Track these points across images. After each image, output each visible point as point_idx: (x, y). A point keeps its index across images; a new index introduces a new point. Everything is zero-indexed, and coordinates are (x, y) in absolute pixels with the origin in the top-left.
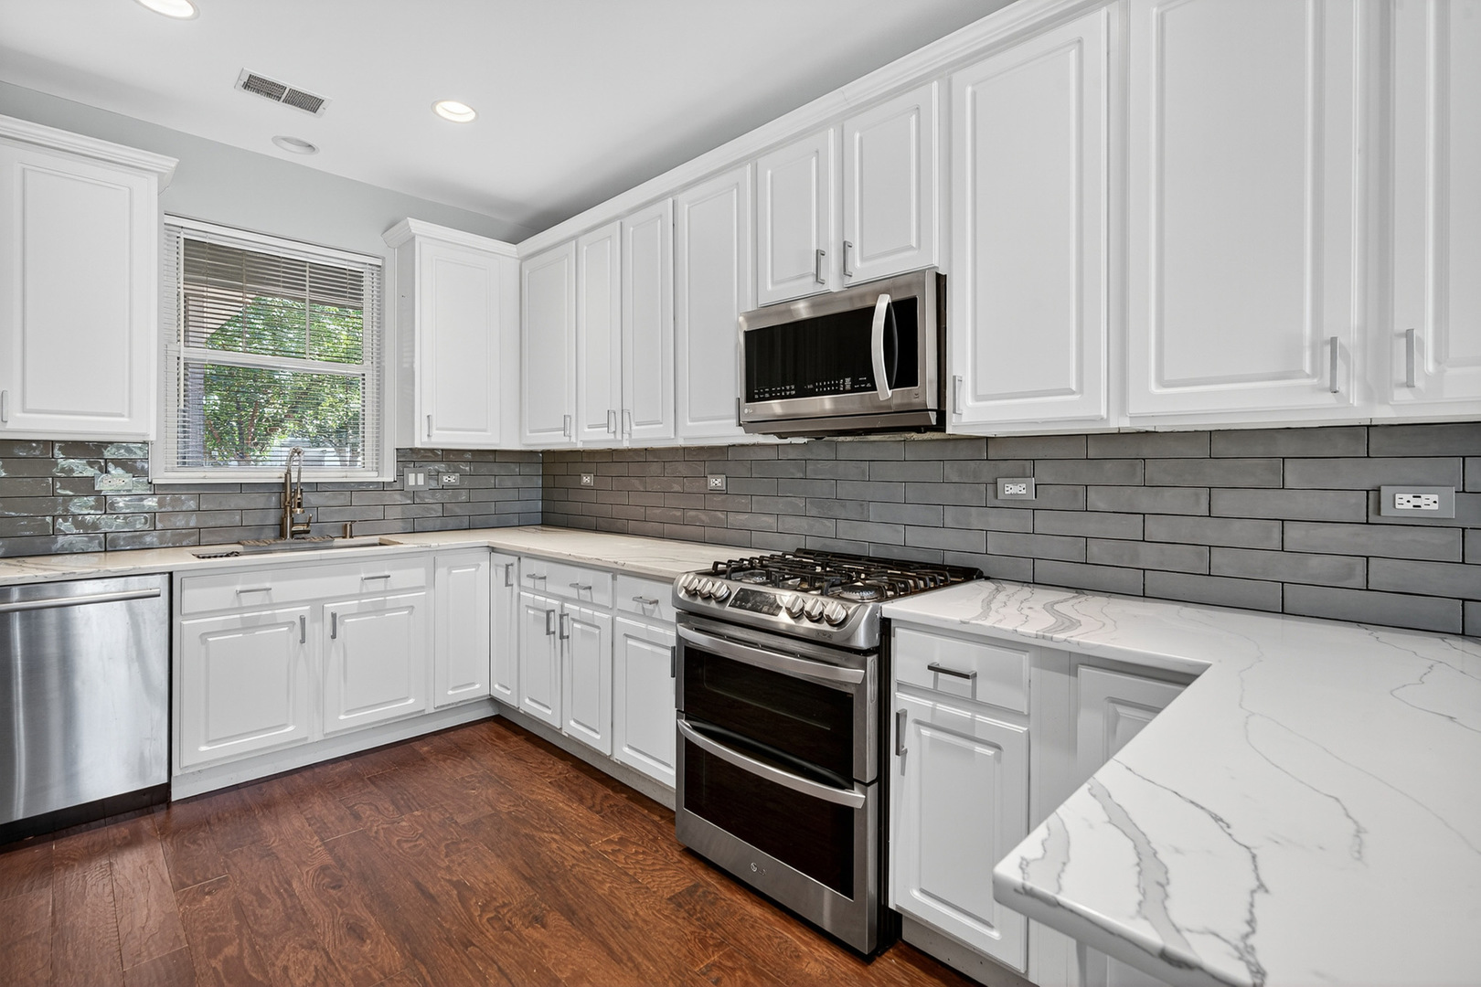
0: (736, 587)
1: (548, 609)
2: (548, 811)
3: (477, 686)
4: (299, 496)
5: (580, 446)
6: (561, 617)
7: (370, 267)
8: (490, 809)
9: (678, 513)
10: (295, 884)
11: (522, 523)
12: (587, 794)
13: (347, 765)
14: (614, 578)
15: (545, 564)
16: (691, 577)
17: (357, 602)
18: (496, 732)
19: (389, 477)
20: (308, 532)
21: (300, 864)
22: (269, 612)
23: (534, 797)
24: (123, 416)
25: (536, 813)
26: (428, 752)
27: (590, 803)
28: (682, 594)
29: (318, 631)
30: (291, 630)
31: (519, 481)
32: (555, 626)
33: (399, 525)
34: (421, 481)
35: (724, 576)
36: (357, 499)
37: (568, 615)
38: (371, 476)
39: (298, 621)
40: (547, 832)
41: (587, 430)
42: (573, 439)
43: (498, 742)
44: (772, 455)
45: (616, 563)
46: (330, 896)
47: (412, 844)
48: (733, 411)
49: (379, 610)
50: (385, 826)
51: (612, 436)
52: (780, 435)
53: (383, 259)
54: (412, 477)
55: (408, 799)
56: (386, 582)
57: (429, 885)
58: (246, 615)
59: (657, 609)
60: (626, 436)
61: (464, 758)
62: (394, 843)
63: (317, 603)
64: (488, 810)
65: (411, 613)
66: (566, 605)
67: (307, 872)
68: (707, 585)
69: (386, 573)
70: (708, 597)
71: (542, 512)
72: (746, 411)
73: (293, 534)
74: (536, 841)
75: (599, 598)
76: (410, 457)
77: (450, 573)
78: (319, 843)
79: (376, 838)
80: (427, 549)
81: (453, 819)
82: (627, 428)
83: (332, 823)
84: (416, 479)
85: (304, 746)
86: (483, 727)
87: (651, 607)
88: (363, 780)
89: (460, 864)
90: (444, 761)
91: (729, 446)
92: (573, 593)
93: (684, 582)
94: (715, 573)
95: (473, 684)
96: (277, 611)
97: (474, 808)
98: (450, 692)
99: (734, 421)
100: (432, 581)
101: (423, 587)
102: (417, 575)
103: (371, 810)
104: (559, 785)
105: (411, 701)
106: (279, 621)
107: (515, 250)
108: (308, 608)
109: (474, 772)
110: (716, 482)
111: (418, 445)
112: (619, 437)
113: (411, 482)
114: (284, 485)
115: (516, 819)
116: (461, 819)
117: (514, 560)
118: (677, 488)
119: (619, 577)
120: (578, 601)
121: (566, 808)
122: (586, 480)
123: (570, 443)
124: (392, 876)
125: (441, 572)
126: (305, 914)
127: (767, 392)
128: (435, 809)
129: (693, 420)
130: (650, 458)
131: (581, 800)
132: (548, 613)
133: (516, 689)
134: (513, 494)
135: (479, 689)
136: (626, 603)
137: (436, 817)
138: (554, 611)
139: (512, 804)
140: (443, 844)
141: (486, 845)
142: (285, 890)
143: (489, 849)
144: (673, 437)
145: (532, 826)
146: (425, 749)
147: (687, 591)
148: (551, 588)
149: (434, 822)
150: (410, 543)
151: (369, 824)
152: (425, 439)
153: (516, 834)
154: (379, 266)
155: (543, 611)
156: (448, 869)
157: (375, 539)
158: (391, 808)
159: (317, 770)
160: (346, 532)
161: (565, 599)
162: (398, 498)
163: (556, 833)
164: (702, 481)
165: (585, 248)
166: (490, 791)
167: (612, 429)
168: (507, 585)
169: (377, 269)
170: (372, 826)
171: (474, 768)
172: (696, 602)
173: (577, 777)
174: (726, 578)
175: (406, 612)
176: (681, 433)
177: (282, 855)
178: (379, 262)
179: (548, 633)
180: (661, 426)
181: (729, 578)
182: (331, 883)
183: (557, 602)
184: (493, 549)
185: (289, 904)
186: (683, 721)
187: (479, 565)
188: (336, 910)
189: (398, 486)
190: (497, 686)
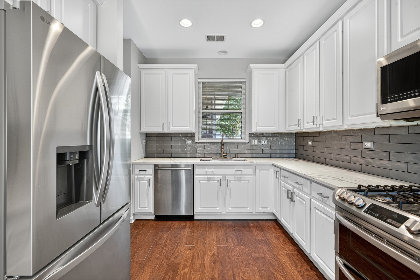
0: (369, 202)
1: (289, 189)
2: (283, 266)
3: (269, 209)
4: (223, 146)
5: (304, 130)
6: (292, 193)
7: (243, 82)
8: (263, 255)
9: (348, 158)
10: (206, 256)
11: (288, 157)
12: (299, 265)
13: (231, 223)
14: (311, 183)
15: (288, 173)
16: (344, 190)
17: (234, 177)
18: (274, 226)
19: (247, 141)
20: (226, 156)
21: (210, 250)
22: (213, 177)
23: (279, 257)
24: (188, 127)
25: (278, 264)
26: (252, 226)
27: (299, 269)
28: (337, 198)
29: (224, 183)
30: (218, 182)
31: (287, 143)
32: (290, 196)
33: (250, 155)
34: (256, 143)
35: (363, 193)
36: (240, 147)
37: (294, 193)
38: (243, 141)
39: (219, 180)
40: (279, 275)
41: (307, 124)
42: (302, 128)
43: (273, 229)
44: (404, 131)
45: (311, 177)
46: (212, 265)
47: (238, 257)
48: (374, 110)
49: (240, 180)
50: (233, 247)
51: (315, 126)
52: (407, 120)
53: (246, 79)
54: (253, 141)
55: (242, 241)
56: (241, 172)
57: (237, 276)
58: (208, 177)
59: (328, 200)
60: (321, 126)
61: (261, 232)
62: (233, 255)
63: (224, 176)
64: (262, 255)
65: (248, 182)
66: (294, 189)
67: (210, 254)
68: (352, 197)
69: (242, 170)
70: (351, 204)
71: (295, 154)
72: (382, 109)
73: (223, 156)
74: (274, 276)
75: (305, 189)
76: (253, 135)
77: (260, 171)
78: (216, 245)
79: (229, 250)
80: (253, 163)
81: (251, 254)
82: (321, 123)
83: (221, 240)
84: (255, 142)
85: (220, 214)
86: (270, 222)
87: (326, 199)
88: (233, 229)
89: (248, 273)
90: (256, 230)
91: (376, 128)
92: (296, 185)
93: (339, 192)
94: (359, 190)
95: (267, 208)
96: (215, 177)
97: (259, 253)
98: (260, 209)
99: (375, 115)
100: (254, 174)
101: (252, 175)
102: (250, 171)
103: (231, 240)
104: (289, 256)
105: (248, 209)
106: (215, 179)
107: (284, 66)
108: (222, 177)
109: (263, 239)
110: (368, 145)
111: (253, 132)
112: (318, 126)
113: (253, 143)
114: (221, 143)
115: (271, 264)
116: (254, 255)
117: (279, 170)
118: (347, 147)
119: (312, 183)
120: (298, 189)
121: (289, 267)
122: (310, 143)
123: (301, 129)
124: (228, 267)
125: (257, 171)
126: (204, 268)
127: (396, 97)
128: (248, 247)
129: (352, 117)
130: (335, 134)
131: (296, 266)
132: (288, 190)
133: (280, 213)
134: (285, 147)
135: (269, 210)
136: (314, 194)
137: (247, 250)
138: (290, 190)
139: (271, 256)
140: (246, 262)
141: (258, 269)
142: (204, 257)
143: (258, 272)
144: (341, 125)
145: (275, 269)
146: (252, 225)
147: (340, 198)
148: (290, 182)
149: (246, 253)
150: (250, 161)
151: (229, 245)
152: (255, 130)
153: (269, 270)
154: (245, 81)
155: (287, 189)
156: (244, 273)
157: (243, 159)
158: (236, 242)
159: (224, 222)
160: (236, 156)
161: (294, 187)
162: (249, 147)
163: (283, 277)
164: (360, 144)
165: (306, 57)
166: (265, 248)
167: (315, 123)
168: (277, 178)
169: (245, 82)
170: (230, 245)
171: (263, 237)
172: (344, 204)
173: (297, 256)
174: (364, 195)
175: (247, 182)
176: (346, 123)
177: (207, 246)
178: (245, 80)
179: (288, 198)
180: (336, 120)
181: (366, 195)
182: (214, 261)
183: (291, 187)
184: (274, 166)
185: (203, 262)
186: (339, 258)
187: (269, 170)
188: (211, 271)
189: (249, 144)
190: (275, 210)
